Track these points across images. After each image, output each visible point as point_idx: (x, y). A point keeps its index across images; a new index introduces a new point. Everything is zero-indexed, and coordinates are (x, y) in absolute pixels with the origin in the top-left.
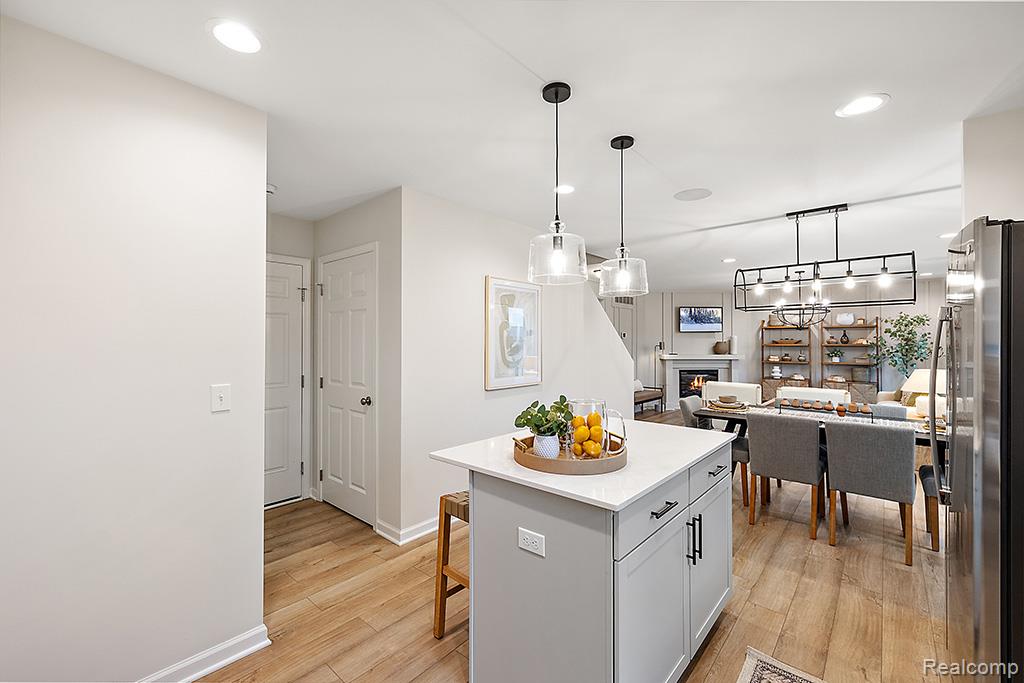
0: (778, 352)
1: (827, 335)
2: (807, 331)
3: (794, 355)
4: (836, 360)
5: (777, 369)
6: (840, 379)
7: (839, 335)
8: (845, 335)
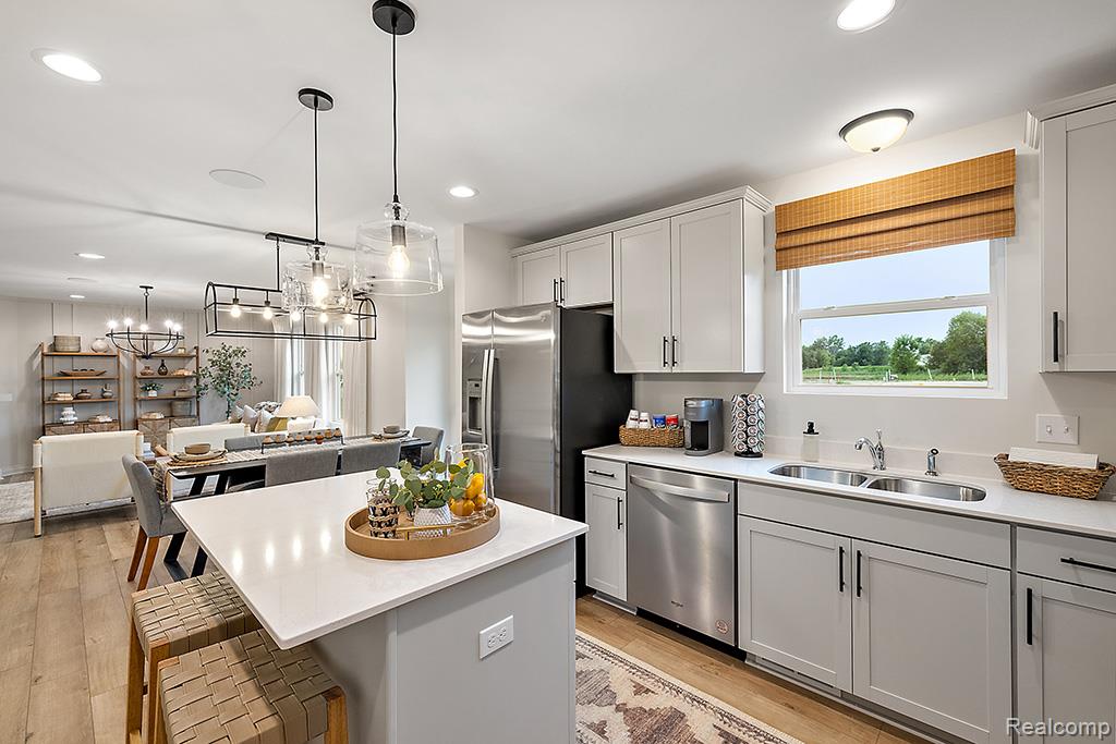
0: (69, 388)
1: (141, 365)
2: (114, 360)
3: (94, 391)
4: (153, 394)
5: (69, 411)
6: (159, 416)
7: (155, 365)
8: (163, 365)
